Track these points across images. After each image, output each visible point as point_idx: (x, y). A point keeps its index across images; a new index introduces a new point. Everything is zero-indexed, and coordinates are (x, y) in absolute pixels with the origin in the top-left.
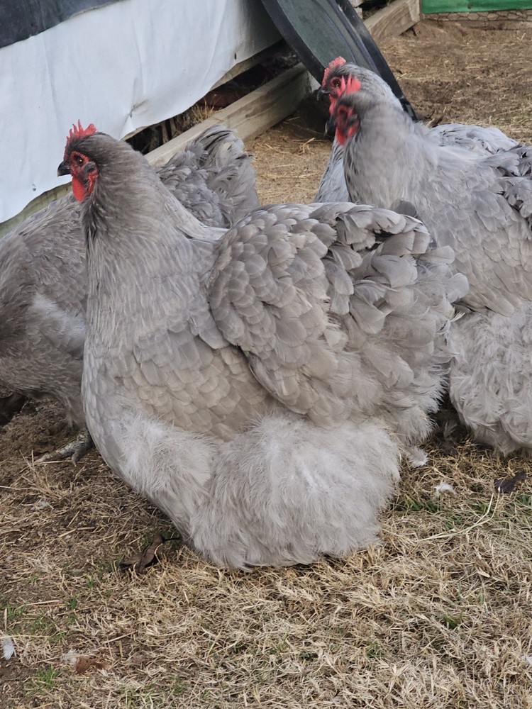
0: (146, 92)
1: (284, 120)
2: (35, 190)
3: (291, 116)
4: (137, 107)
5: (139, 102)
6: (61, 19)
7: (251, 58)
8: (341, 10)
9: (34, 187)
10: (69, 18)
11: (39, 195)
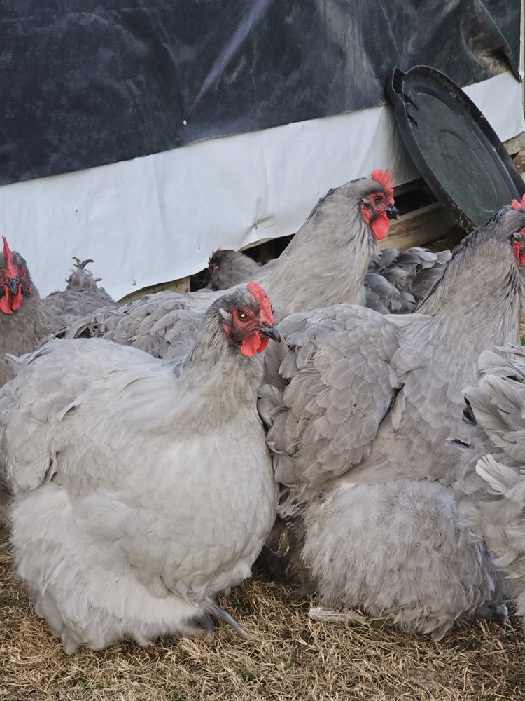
0: (271, 209)
1: (433, 241)
2: (134, 284)
3: (442, 238)
4: (263, 221)
5: (264, 217)
6: (179, 145)
7: (399, 186)
8: (494, 150)
9: (134, 282)
10: (188, 144)
11: (138, 289)
